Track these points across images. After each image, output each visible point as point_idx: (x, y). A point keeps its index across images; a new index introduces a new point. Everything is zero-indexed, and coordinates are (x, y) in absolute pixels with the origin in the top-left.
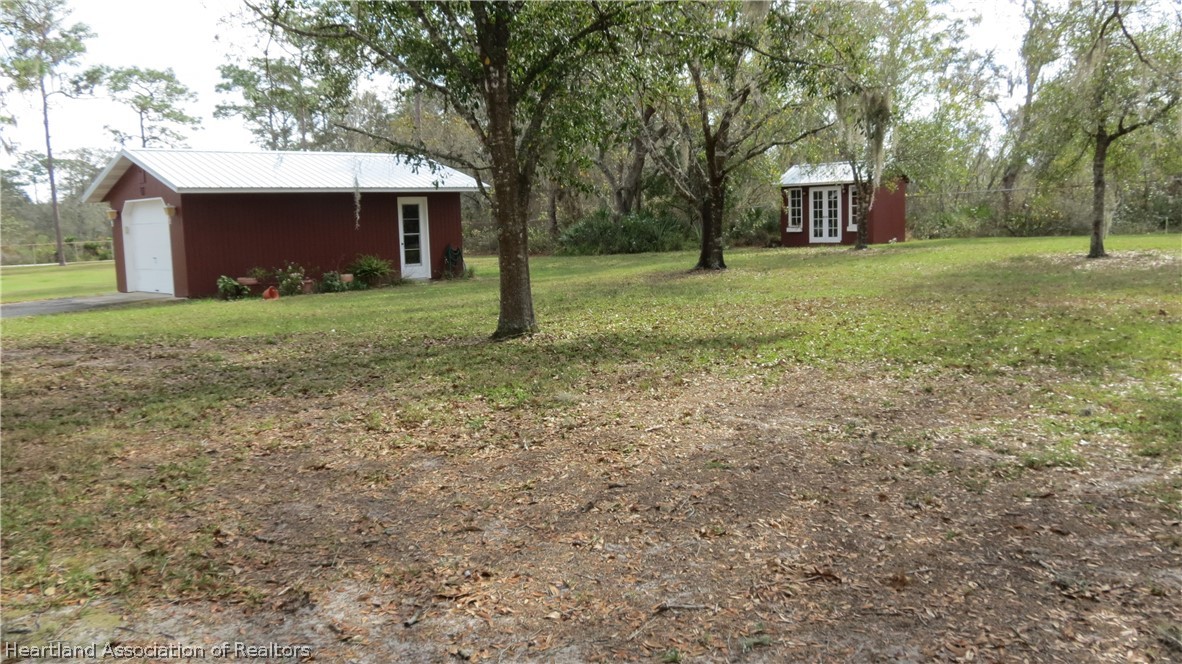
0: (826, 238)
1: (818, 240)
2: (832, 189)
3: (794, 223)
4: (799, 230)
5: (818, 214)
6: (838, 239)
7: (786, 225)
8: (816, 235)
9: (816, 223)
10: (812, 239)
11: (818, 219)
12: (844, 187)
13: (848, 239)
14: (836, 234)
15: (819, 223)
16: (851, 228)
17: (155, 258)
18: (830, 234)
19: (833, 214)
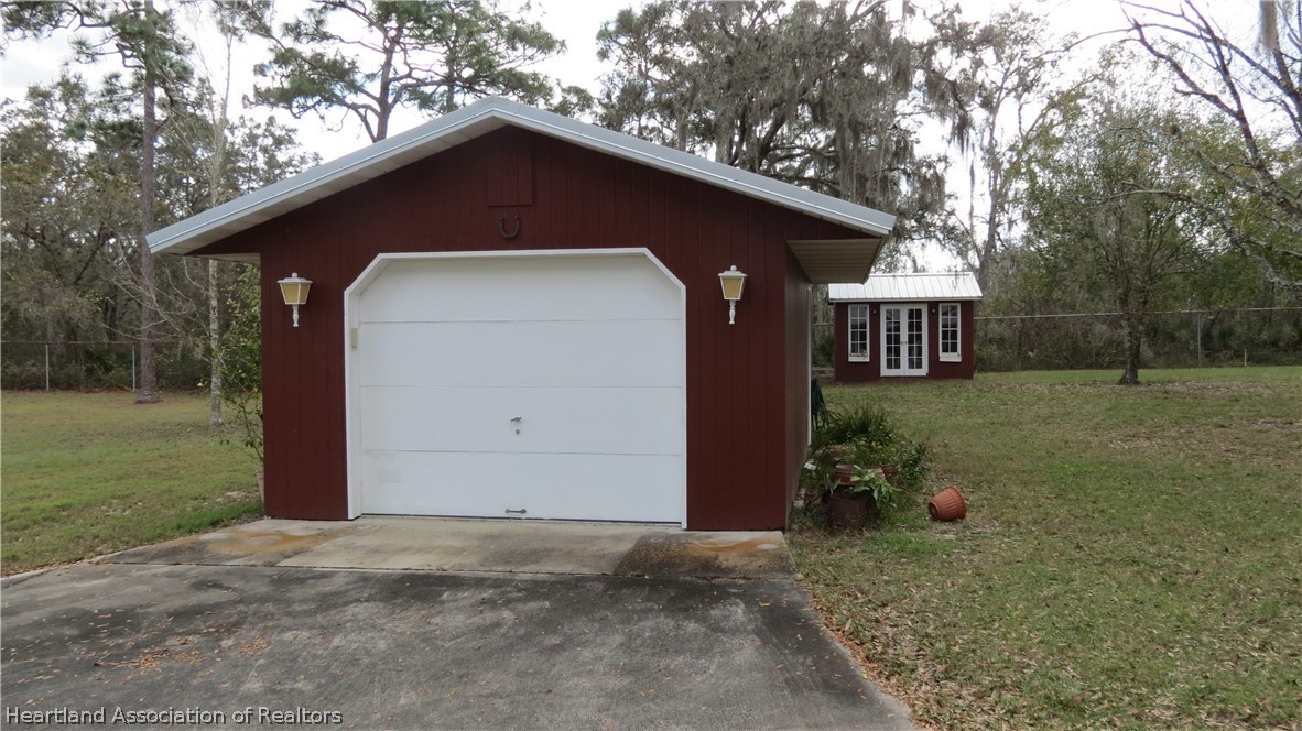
0: (904, 370)
1: (893, 373)
2: (893, 308)
3: (855, 349)
4: (868, 360)
5: (894, 339)
6: (924, 371)
7: (845, 354)
8: (889, 366)
9: (889, 352)
10: (885, 371)
11: (893, 345)
12: (933, 305)
13: (940, 371)
14: (919, 366)
15: (894, 351)
16: (944, 357)
17: (517, 420)
18: (911, 365)
19: (915, 338)
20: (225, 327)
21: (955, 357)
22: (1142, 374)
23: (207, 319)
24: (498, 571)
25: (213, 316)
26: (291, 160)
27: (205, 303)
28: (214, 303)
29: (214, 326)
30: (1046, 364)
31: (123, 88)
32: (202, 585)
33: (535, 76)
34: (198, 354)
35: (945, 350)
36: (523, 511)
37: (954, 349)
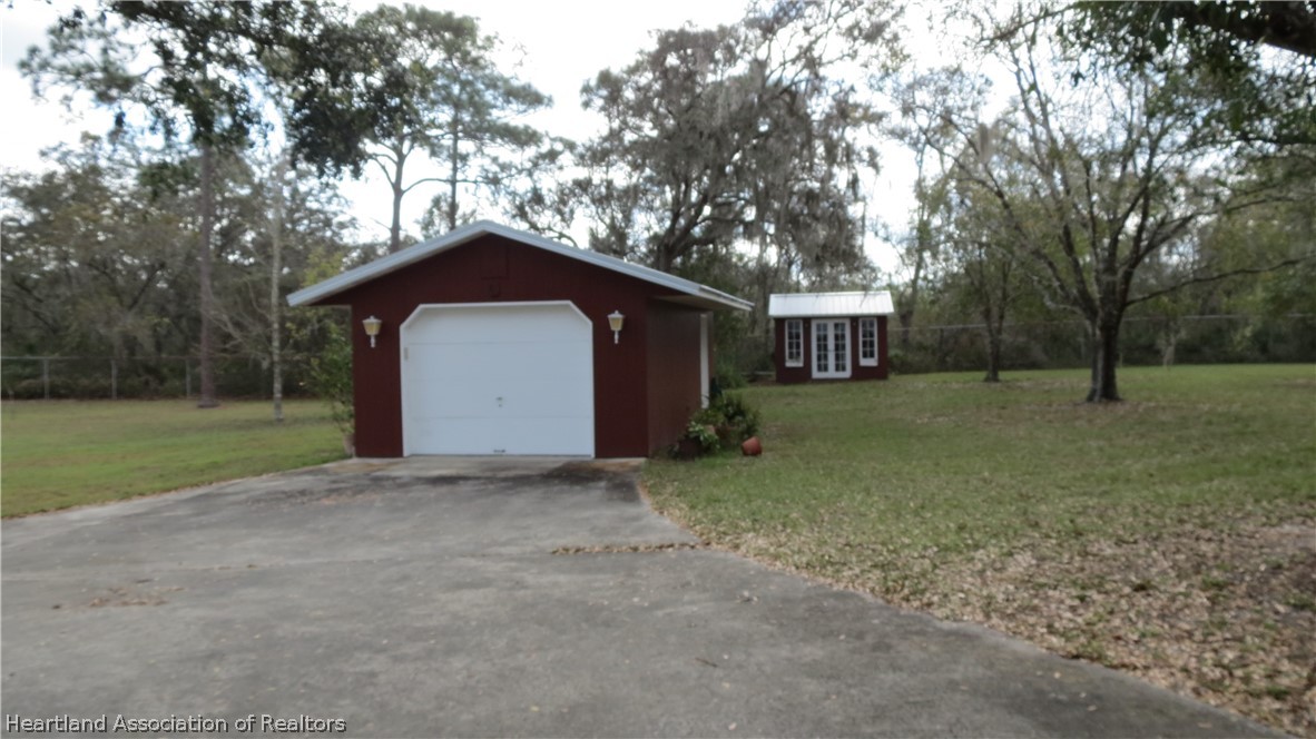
0: (832, 373)
1: (823, 375)
2: (822, 322)
3: (791, 356)
4: (801, 364)
5: (823, 347)
6: (847, 374)
7: (784, 361)
8: (820, 369)
9: (819, 358)
10: (816, 374)
11: (822, 353)
12: (854, 319)
13: (860, 374)
14: (844, 369)
15: (822, 357)
16: (864, 362)
17: (500, 399)
18: (837, 369)
19: (839, 348)
20: (284, 344)
21: (872, 362)
22: (1003, 375)
23: (270, 340)
24: (489, 474)
25: (276, 336)
26: (311, 190)
27: (268, 325)
28: (276, 326)
29: (276, 344)
30: (957, 367)
31: (180, 144)
32: (334, 482)
33: (527, 128)
34: (265, 365)
35: (865, 356)
36: (503, 451)
37: (872, 355)
